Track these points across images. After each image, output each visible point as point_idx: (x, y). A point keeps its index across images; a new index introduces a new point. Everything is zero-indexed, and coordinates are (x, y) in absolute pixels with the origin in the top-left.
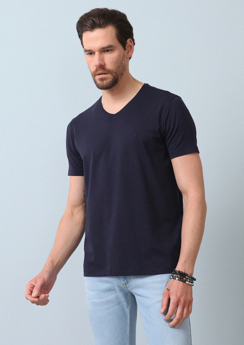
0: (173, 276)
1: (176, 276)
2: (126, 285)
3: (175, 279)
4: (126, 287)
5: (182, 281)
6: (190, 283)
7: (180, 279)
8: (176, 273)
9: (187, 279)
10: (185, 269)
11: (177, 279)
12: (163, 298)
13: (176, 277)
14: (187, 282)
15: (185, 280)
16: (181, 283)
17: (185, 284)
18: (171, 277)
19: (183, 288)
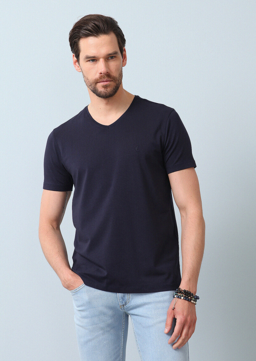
0: (177, 295)
1: (181, 295)
2: (123, 307)
3: (181, 298)
4: (123, 308)
5: (188, 300)
6: (195, 302)
7: (186, 299)
8: (181, 292)
9: (192, 298)
10: (189, 288)
11: (182, 298)
12: (167, 318)
13: (181, 297)
14: (192, 301)
15: (190, 299)
16: (187, 302)
17: (190, 303)
18: (176, 296)
19: (189, 308)
